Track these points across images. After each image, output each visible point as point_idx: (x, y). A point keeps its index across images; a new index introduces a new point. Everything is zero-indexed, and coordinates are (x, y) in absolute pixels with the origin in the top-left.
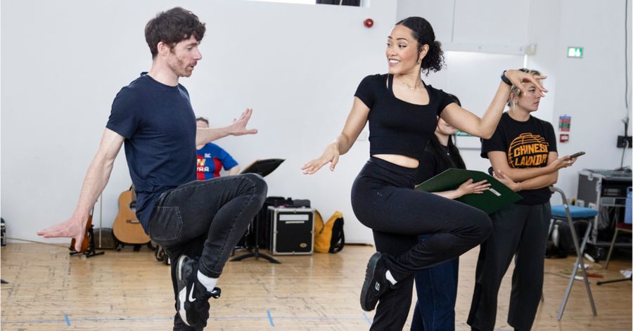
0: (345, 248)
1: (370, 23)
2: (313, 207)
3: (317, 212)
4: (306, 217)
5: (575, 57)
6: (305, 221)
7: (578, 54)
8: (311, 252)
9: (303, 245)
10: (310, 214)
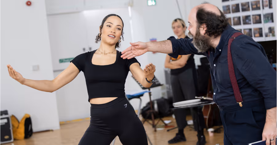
0: (34, 136)
1: (29, 3)
2: (10, 114)
3: (13, 116)
4: (6, 121)
5: (152, 5)
6: (6, 123)
7: (154, 3)
8: (12, 141)
9: (7, 137)
10: (8, 118)
